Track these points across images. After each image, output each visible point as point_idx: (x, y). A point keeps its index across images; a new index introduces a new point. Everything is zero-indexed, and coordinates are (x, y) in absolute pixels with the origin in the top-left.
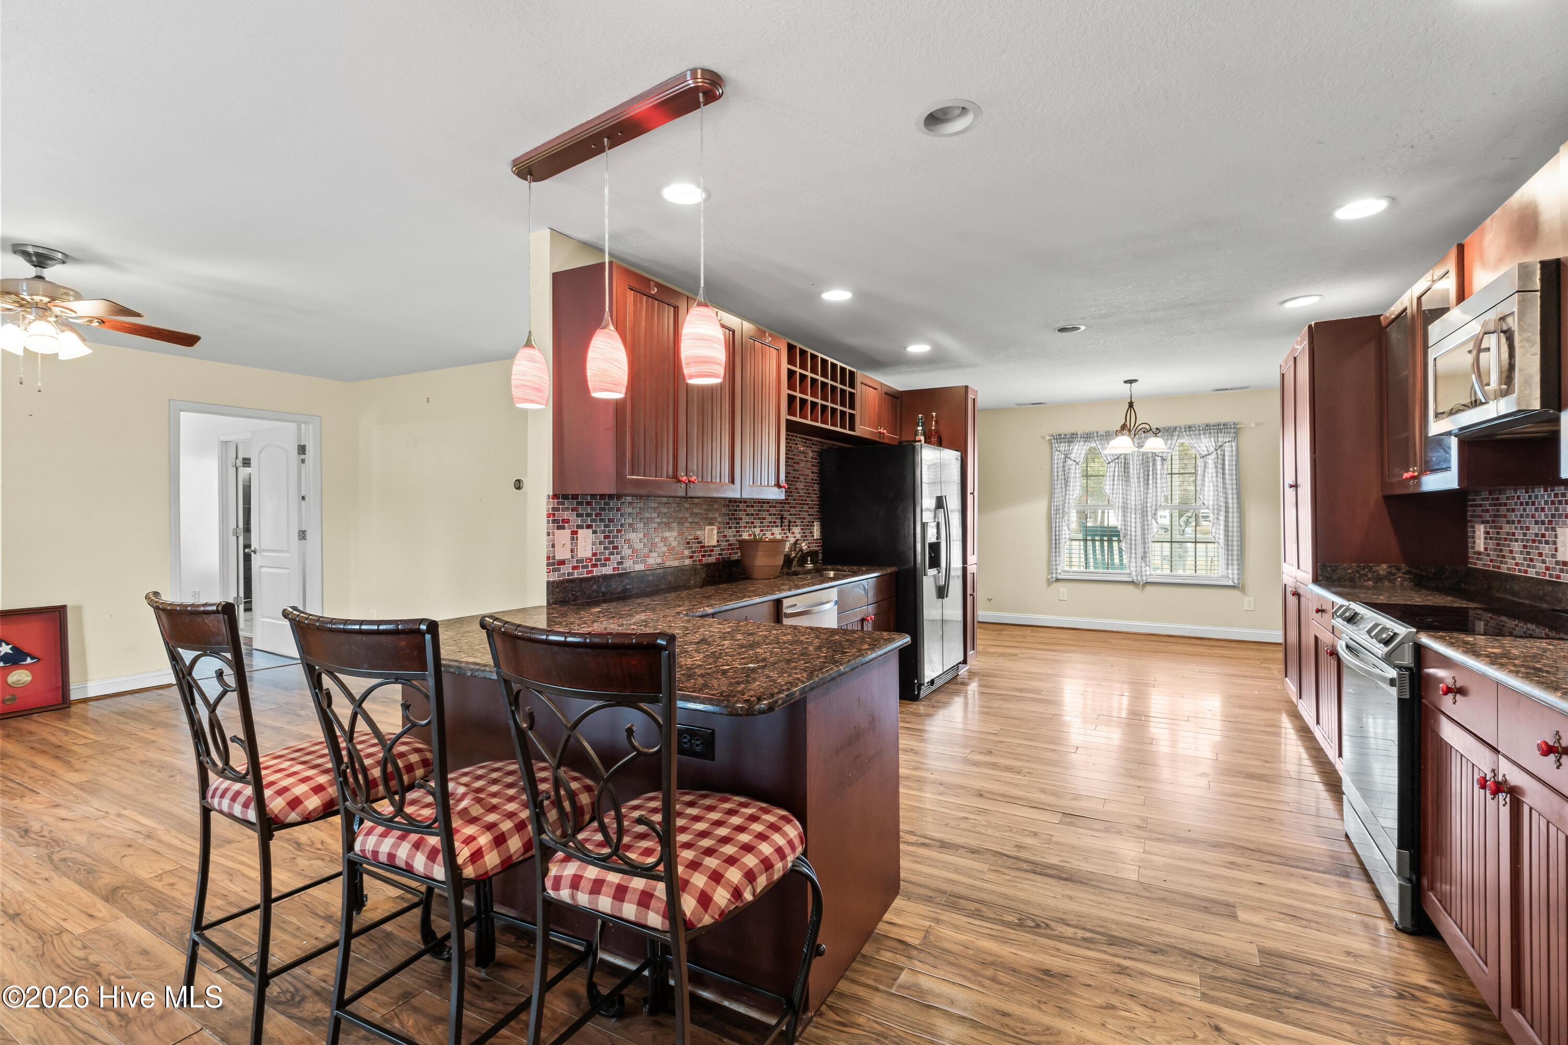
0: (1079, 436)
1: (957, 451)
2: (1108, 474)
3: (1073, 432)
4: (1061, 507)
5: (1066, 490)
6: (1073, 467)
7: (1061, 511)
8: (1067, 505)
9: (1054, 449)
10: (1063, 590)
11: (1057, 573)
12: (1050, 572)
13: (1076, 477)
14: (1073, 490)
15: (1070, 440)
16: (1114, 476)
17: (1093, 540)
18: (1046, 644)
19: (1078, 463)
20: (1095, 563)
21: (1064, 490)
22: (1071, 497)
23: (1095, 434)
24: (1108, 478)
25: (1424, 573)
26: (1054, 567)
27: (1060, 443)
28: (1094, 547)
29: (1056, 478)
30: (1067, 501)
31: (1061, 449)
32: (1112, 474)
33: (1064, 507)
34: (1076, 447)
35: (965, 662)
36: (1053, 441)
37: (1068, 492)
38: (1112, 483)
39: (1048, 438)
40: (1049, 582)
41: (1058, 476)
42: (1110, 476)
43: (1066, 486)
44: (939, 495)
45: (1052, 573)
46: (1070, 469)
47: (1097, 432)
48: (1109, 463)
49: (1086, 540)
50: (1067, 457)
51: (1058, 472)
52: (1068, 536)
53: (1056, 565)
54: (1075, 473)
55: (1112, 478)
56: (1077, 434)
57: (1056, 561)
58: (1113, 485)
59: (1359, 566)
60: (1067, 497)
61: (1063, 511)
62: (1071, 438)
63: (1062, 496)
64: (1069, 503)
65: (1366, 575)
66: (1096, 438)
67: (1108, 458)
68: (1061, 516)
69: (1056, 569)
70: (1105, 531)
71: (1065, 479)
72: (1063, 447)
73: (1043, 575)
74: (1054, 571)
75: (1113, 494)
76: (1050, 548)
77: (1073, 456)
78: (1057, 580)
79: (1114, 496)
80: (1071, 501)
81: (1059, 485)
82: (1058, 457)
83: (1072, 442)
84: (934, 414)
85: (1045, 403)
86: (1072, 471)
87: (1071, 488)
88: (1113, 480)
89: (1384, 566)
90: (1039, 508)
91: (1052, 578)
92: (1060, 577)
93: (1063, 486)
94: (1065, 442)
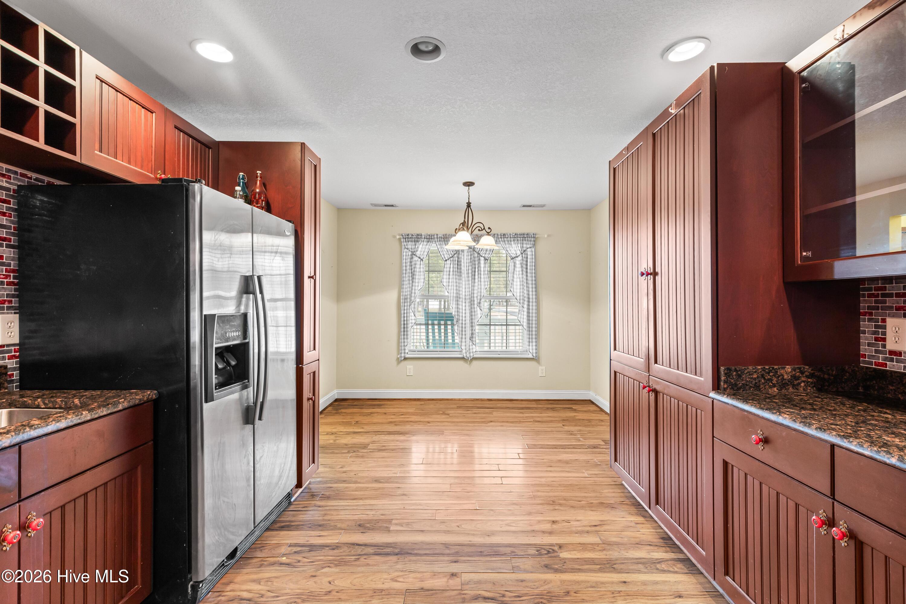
0: (423, 237)
1: (290, 221)
2: (445, 269)
3: (418, 233)
4: (408, 297)
5: (413, 282)
6: (418, 263)
7: (408, 300)
8: (413, 295)
9: (404, 247)
10: (410, 367)
11: (405, 353)
12: (399, 352)
13: (420, 272)
14: (418, 282)
15: (416, 239)
16: (450, 271)
17: (433, 324)
18: (395, 423)
19: (422, 260)
20: (434, 343)
21: (411, 282)
22: (416, 288)
23: (435, 236)
24: (445, 273)
25: (826, 376)
26: (403, 348)
27: (408, 242)
28: (433, 329)
29: (404, 272)
30: (413, 291)
31: (409, 247)
32: (448, 269)
33: (411, 296)
34: (421, 246)
35: (299, 485)
36: (402, 240)
37: (414, 284)
38: (448, 277)
39: (398, 237)
40: (399, 361)
41: (406, 270)
42: (447, 271)
43: (413, 278)
44: (249, 274)
45: (401, 353)
46: (415, 264)
47: (437, 235)
48: (446, 260)
49: (427, 324)
50: (413, 254)
51: (406, 266)
52: (414, 321)
53: (404, 346)
54: (420, 268)
55: (448, 273)
56: (421, 235)
57: (404, 342)
58: (449, 278)
59: (764, 369)
60: (414, 288)
61: (411, 300)
62: (417, 238)
63: (410, 287)
64: (415, 293)
65: (771, 380)
66: (436, 240)
67: (446, 256)
68: (408, 304)
69: (405, 350)
70: (442, 317)
71: (412, 273)
72: (410, 245)
73: (394, 355)
74: (403, 351)
75: (449, 286)
76: (399, 332)
77: (418, 253)
78: (405, 359)
79: (450, 287)
80: (417, 291)
81: (407, 277)
82: (406, 254)
83: (418, 241)
84: (259, 172)
85: (396, 206)
86: (418, 266)
87: (417, 281)
88: (449, 275)
89: (789, 368)
90: (392, 296)
91: (401, 357)
92: (407, 356)
93: (410, 278)
94: (412, 241)
